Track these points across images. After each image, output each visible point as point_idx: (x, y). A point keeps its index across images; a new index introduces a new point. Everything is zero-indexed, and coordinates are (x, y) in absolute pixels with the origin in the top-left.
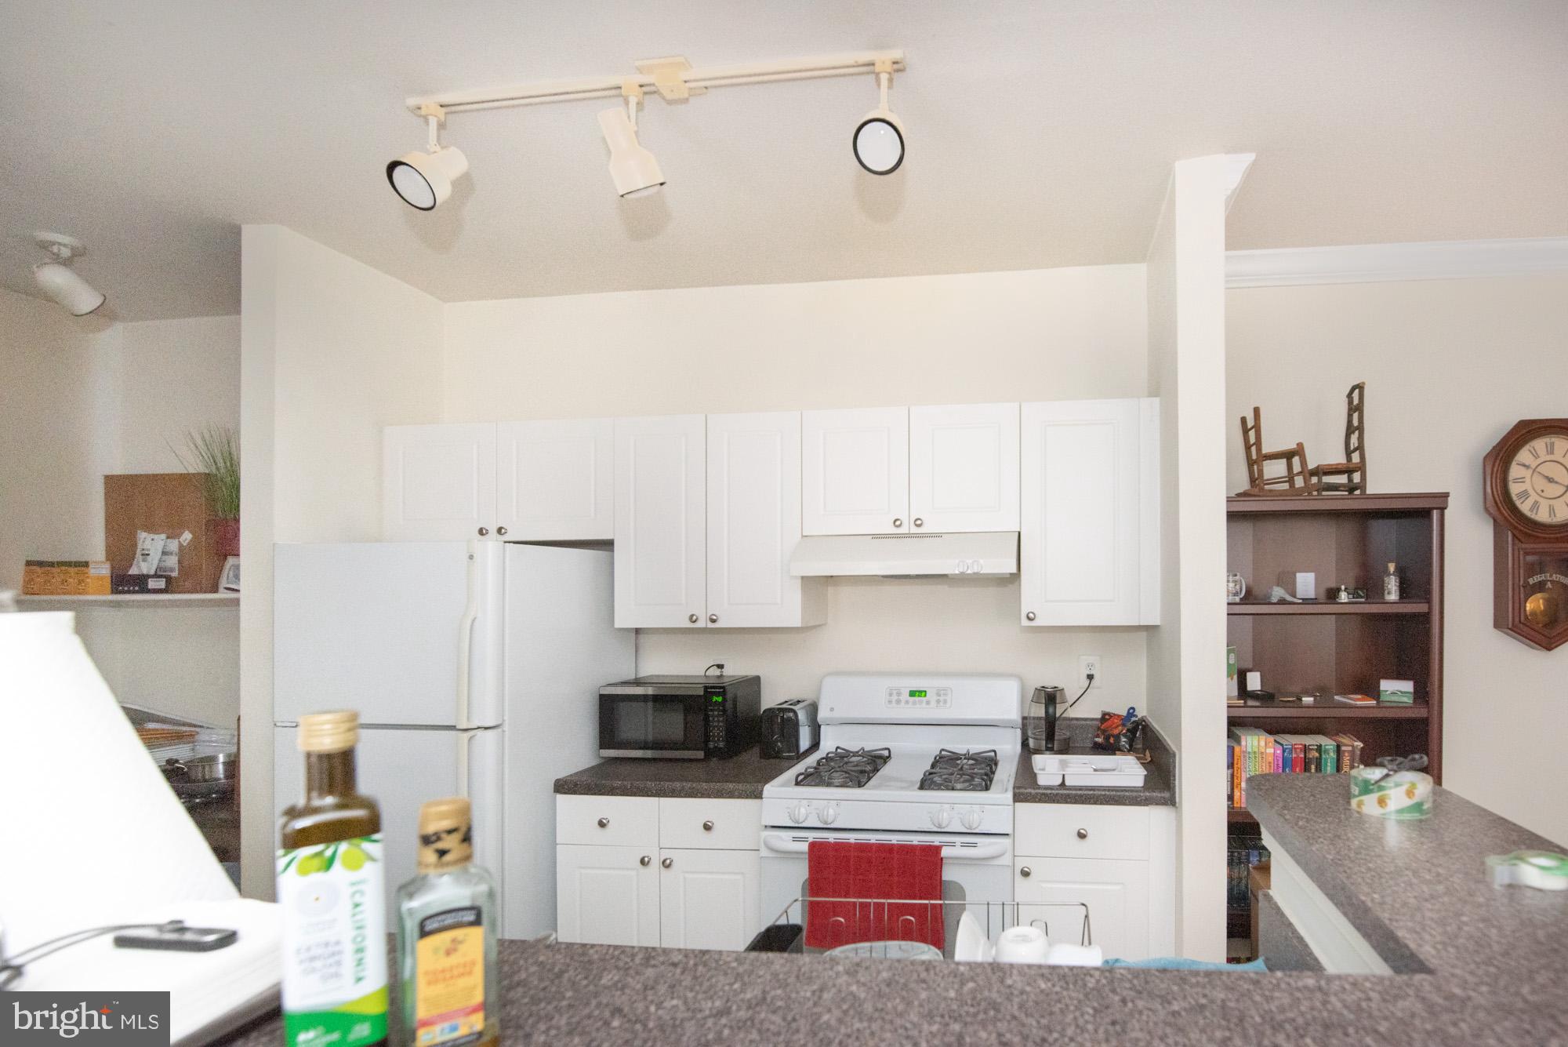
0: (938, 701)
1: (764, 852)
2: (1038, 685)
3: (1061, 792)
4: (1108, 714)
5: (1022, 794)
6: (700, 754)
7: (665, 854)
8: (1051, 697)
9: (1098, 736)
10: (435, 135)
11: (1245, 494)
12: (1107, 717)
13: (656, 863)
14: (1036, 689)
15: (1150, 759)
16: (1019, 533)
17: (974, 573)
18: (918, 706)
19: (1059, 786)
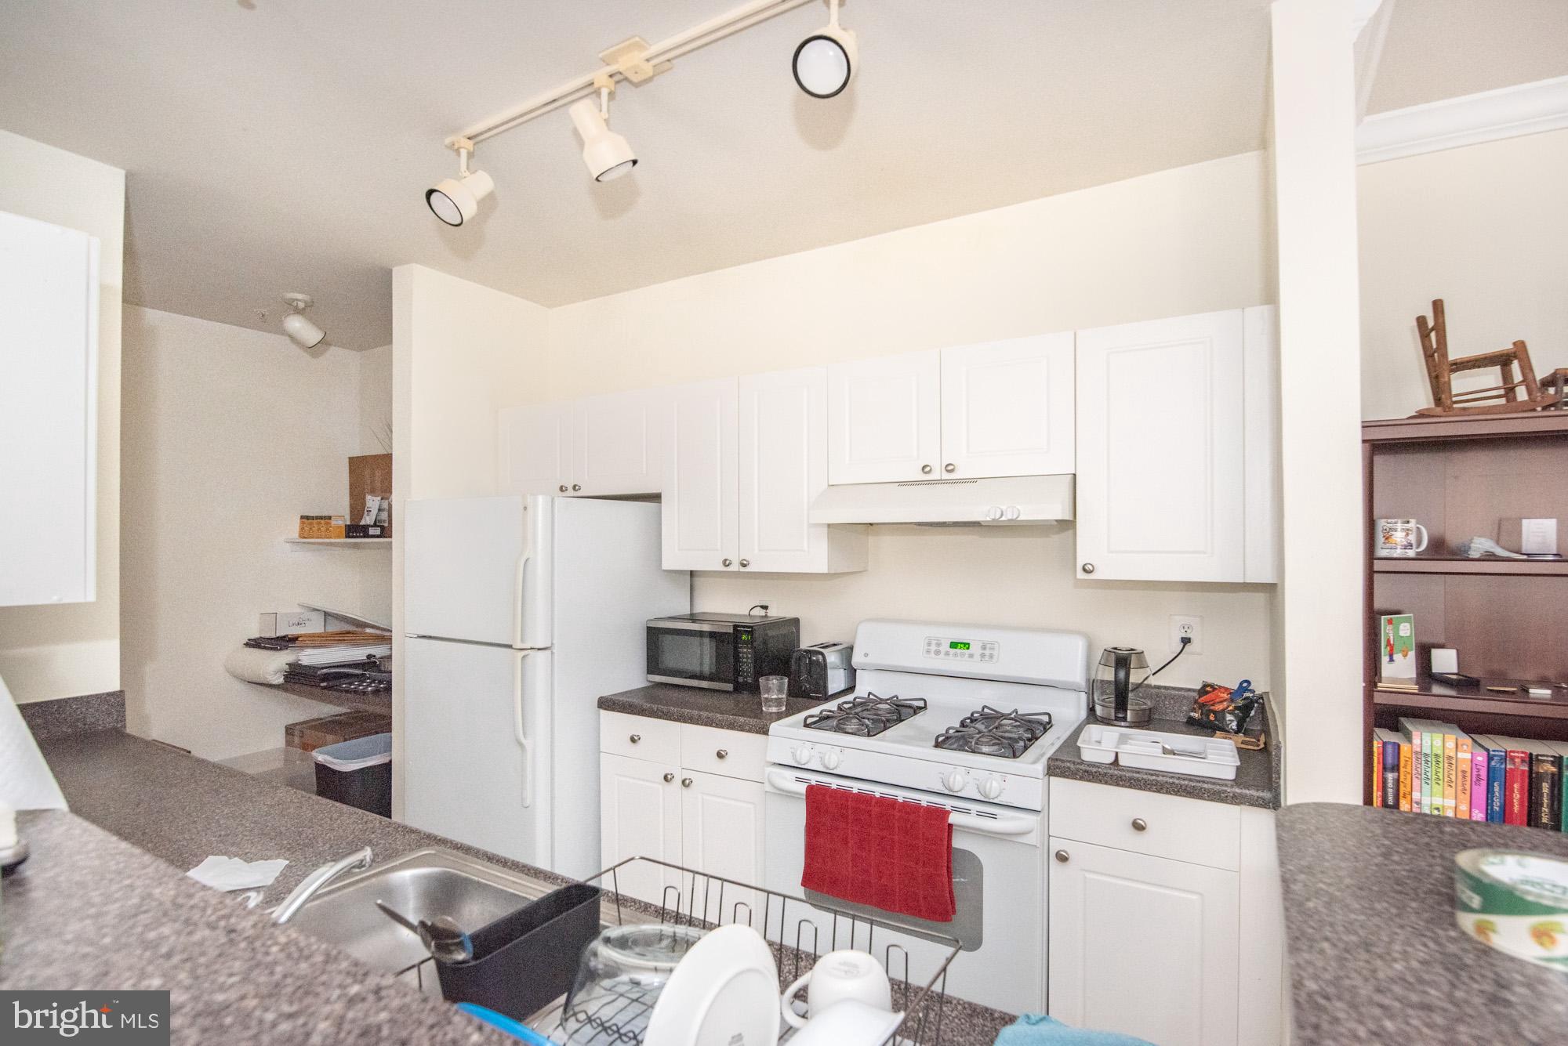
0: (983, 655)
1: (768, 788)
2: (1109, 646)
3: (1111, 772)
4: (1211, 686)
5: (1058, 767)
6: (730, 687)
7: (687, 775)
8: (1122, 661)
9: (1194, 710)
10: (466, 164)
11: (1421, 415)
12: (1209, 689)
13: (677, 781)
14: (1105, 650)
15: (1262, 746)
16: (1075, 475)
17: (1009, 520)
18: (959, 658)
19: (1111, 764)
